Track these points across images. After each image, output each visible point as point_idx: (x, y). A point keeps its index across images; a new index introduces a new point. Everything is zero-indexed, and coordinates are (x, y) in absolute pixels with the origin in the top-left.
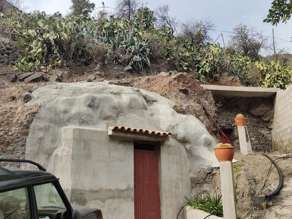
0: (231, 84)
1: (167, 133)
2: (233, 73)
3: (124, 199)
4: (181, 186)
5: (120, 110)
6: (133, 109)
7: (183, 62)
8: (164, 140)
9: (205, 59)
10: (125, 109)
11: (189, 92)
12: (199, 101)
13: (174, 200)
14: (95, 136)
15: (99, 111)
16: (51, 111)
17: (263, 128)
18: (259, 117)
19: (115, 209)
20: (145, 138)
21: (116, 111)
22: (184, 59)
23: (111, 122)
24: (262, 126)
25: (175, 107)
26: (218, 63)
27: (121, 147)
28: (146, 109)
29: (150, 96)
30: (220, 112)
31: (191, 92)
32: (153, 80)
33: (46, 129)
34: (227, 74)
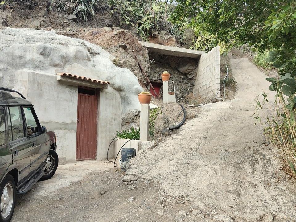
0: (167, 42)
1: (106, 82)
2: (171, 32)
3: (69, 130)
4: (114, 124)
5: (67, 59)
6: (78, 60)
7: (126, 16)
8: (103, 88)
9: (146, 15)
10: (72, 59)
11: (128, 48)
12: (136, 57)
13: (108, 133)
14: (46, 79)
15: (49, 59)
16: (8, 55)
17: (188, 84)
18: (185, 74)
19: (62, 137)
20: (88, 84)
21: (64, 60)
22: (128, 13)
23: (60, 69)
24: (187, 82)
25: (114, 61)
26: (159, 21)
27: (67, 90)
28: (90, 60)
29: (94, 49)
30: (154, 68)
31: (130, 48)
32: (97, 33)
33: (5, 71)
34: (165, 32)
